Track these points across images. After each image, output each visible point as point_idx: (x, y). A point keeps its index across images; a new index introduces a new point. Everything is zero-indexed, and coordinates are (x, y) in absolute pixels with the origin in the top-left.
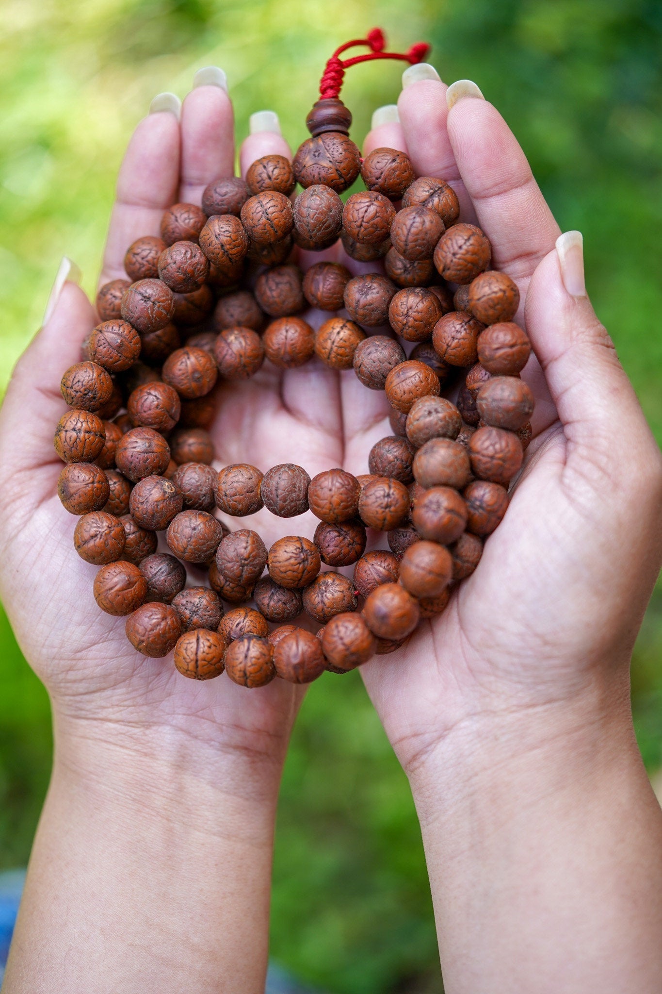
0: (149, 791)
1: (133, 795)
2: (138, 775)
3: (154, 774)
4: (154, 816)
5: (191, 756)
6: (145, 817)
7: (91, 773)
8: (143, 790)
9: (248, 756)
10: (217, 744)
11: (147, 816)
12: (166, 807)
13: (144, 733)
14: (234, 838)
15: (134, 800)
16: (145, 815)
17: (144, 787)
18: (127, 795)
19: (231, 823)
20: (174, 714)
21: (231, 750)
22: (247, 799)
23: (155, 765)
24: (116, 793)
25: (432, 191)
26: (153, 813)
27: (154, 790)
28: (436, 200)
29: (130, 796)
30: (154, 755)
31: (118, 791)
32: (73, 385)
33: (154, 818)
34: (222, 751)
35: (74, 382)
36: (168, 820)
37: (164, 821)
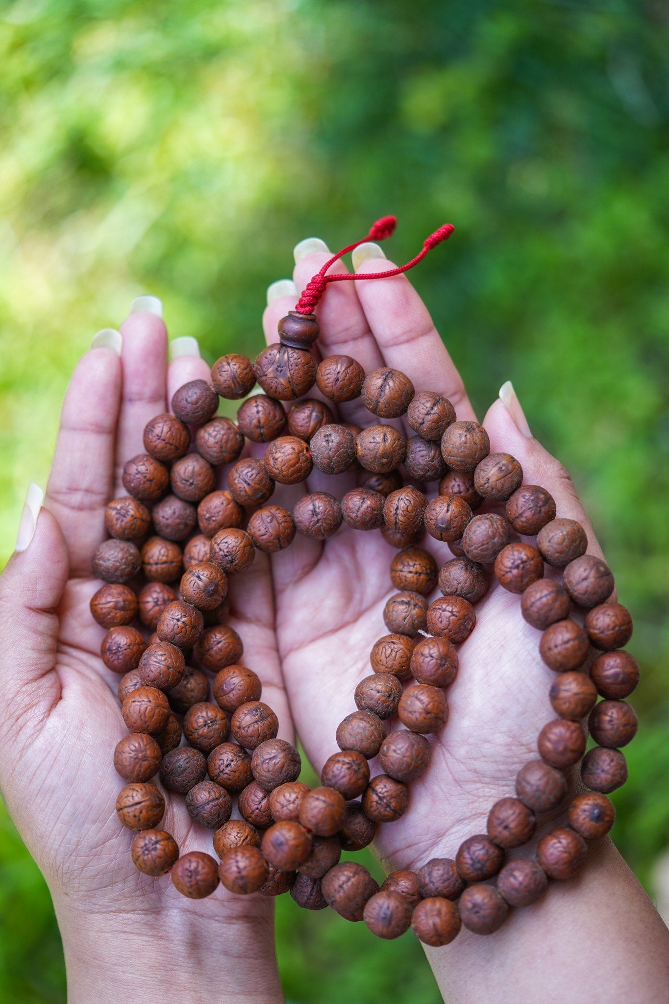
0: (172, 969)
1: (159, 977)
2: (159, 958)
3: (173, 954)
4: (181, 991)
5: (201, 933)
6: (173, 993)
7: (115, 965)
8: (167, 970)
9: (249, 922)
10: (222, 919)
11: (175, 993)
12: (190, 980)
13: (156, 919)
14: (254, 993)
15: (161, 981)
16: (173, 992)
17: (166, 967)
18: (153, 977)
19: (249, 981)
20: (179, 898)
21: (234, 921)
22: (256, 959)
23: (172, 945)
24: (143, 978)
25: (384, 376)
26: (181, 989)
27: (176, 968)
28: (391, 383)
29: (157, 978)
30: (168, 937)
31: (145, 976)
32: (220, 543)
33: (182, 992)
34: (227, 923)
35: (223, 542)
36: (195, 991)
37: (192, 993)
